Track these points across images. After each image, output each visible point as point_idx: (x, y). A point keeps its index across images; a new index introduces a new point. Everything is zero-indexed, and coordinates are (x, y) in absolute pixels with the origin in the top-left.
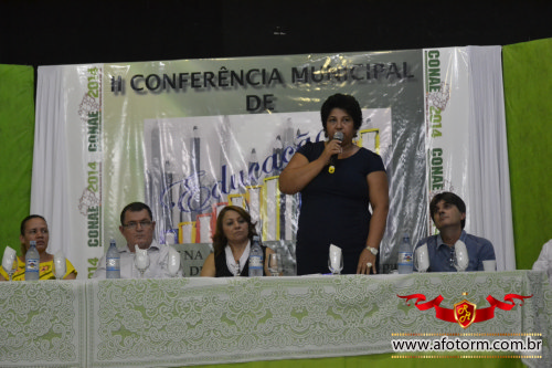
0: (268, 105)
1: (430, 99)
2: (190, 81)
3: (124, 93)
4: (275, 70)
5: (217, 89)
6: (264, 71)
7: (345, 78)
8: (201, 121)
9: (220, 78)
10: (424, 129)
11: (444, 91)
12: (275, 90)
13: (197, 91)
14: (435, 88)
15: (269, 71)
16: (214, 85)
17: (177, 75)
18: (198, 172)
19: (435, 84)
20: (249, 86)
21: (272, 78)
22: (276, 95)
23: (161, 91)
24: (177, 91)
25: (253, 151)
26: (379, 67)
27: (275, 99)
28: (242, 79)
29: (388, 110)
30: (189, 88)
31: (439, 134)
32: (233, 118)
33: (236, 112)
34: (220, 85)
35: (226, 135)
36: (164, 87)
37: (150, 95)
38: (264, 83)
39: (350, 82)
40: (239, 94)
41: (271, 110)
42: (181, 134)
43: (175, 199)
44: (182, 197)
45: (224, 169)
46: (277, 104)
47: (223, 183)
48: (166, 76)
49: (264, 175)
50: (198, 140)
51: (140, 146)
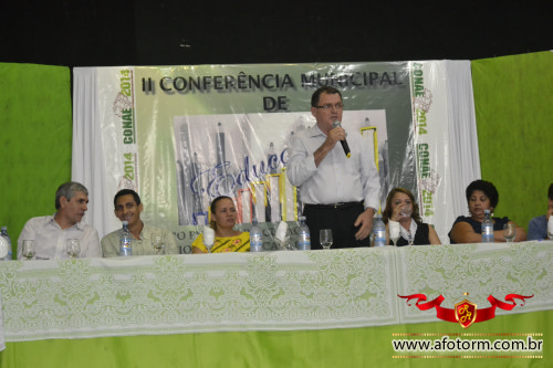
0: (282, 105)
1: (417, 104)
2: (213, 83)
3: (154, 93)
4: (287, 76)
5: (237, 91)
6: (277, 76)
7: (346, 84)
8: (223, 118)
9: (239, 81)
10: (412, 128)
11: (428, 96)
12: (288, 93)
13: (219, 92)
14: (420, 94)
15: (282, 76)
16: (235, 88)
17: (201, 78)
18: (225, 162)
19: (419, 90)
20: (265, 89)
21: (284, 83)
22: (288, 97)
23: (187, 92)
24: (202, 92)
25: (272, 144)
26: (374, 76)
27: (288, 100)
28: (259, 83)
29: (382, 114)
30: (213, 90)
31: (425, 132)
32: (252, 115)
33: (255, 112)
34: (240, 87)
35: (246, 128)
36: (190, 88)
37: (177, 93)
38: (278, 86)
39: (350, 88)
40: (257, 96)
41: (285, 109)
42: (207, 129)
43: (205, 186)
44: (210, 184)
45: (247, 160)
46: (289, 105)
47: (246, 171)
48: (191, 79)
49: (282, 164)
50: (222, 135)
51: (171, 139)
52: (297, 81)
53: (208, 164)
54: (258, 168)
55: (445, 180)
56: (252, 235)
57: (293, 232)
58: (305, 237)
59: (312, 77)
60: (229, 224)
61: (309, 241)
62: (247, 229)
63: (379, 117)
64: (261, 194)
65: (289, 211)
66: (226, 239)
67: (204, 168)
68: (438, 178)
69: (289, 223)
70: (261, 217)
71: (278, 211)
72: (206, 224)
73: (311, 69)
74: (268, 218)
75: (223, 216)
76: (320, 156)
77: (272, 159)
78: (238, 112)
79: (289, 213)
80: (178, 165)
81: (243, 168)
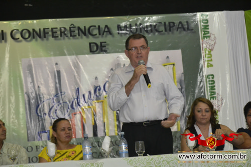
0: (104, 49)
1: (204, 44)
2: (50, 33)
3: (6, 41)
4: (106, 26)
5: (69, 38)
6: (99, 26)
7: (151, 31)
8: (59, 59)
9: (71, 31)
10: (202, 62)
11: (213, 39)
12: (108, 39)
13: (56, 39)
14: (207, 37)
15: (103, 27)
16: (67, 36)
17: (42, 29)
18: (61, 92)
19: (206, 34)
20: (90, 36)
21: (104, 31)
22: (108, 42)
23: (31, 41)
24: (43, 40)
25: (96, 78)
26: (171, 24)
27: (108, 45)
28: (86, 32)
29: (179, 53)
30: (51, 38)
31: (212, 65)
32: (81, 57)
33: (83, 54)
34: (71, 36)
35: (77, 66)
36: (34, 38)
37: (24, 42)
38: (100, 34)
39: (154, 34)
40: (85, 42)
41: (106, 51)
42: (47, 68)
43: (47, 111)
44: (50, 110)
45: (78, 90)
46: (109, 48)
47: (78, 98)
48: (34, 30)
49: (104, 93)
50: (59, 72)
51: (20, 76)
52: (115, 31)
53: (49, 94)
54: (86, 96)
55: (228, 101)
56: (84, 147)
57: (115, 144)
58: (124, 147)
59: (126, 27)
60: (67, 139)
61: (127, 150)
62: (80, 143)
63: (176, 55)
64: (89, 115)
65: (111, 128)
66: (65, 151)
67: (46, 97)
68: (222, 99)
69: (111, 137)
70: (89, 133)
71: (102, 128)
72: (49, 139)
73: (125, 21)
74: (95, 134)
75: (63, 134)
76: (129, 88)
77: (97, 89)
78: (70, 54)
79: (111, 130)
80: (26, 95)
81: (75, 97)
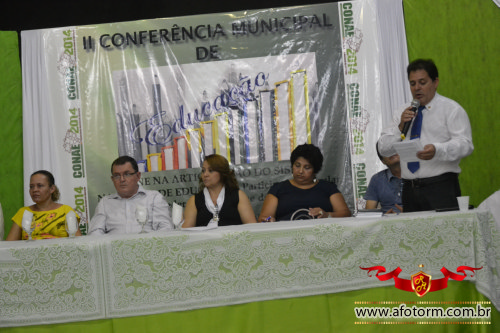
0: (215, 54)
1: (347, 44)
2: (148, 37)
3: (94, 50)
4: (218, 25)
5: (171, 43)
6: (209, 26)
9: (173, 34)
11: (358, 36)
12: (220, 41)
13: (155, 45)
14: (350, 34)
15: (213, 26)
16: (168, 40)
17: (138, 33)
18: (161, 112)
19: (349, 30)
20: (198, 40)
21: (216, 32)
22: (220, 46)
23: (124, 48)
24: (138, 46)
25: (205, 93)
26: (303, 20)
27: (220, 49)
28: (192, 34)
30: (148, 43)
31: (355, 71)
32: (185, 66)
33: (189, 62)
34: (173, 39)
35: (180, 79)
36: (128, 45)
37: (116, 50)
38: (210, 36)
40: (190, 46)
41: (216, 59)
43: (143, 135)
44: (148, 133)
45: (181, 109)
46: (221, 53)
47: (181, 120)
48: (128, 34)
49: (215, 111)
50: (159, 87)
51: (111, 93)
52: (229, 31)
54: (192, 116)
59: (243, 24)
63: (306, 61)
64: (196, 140)
68: (368, 116)
72: (146, 171)
77: (205, 106)
80: (118, 118)
81: (178, 117)
